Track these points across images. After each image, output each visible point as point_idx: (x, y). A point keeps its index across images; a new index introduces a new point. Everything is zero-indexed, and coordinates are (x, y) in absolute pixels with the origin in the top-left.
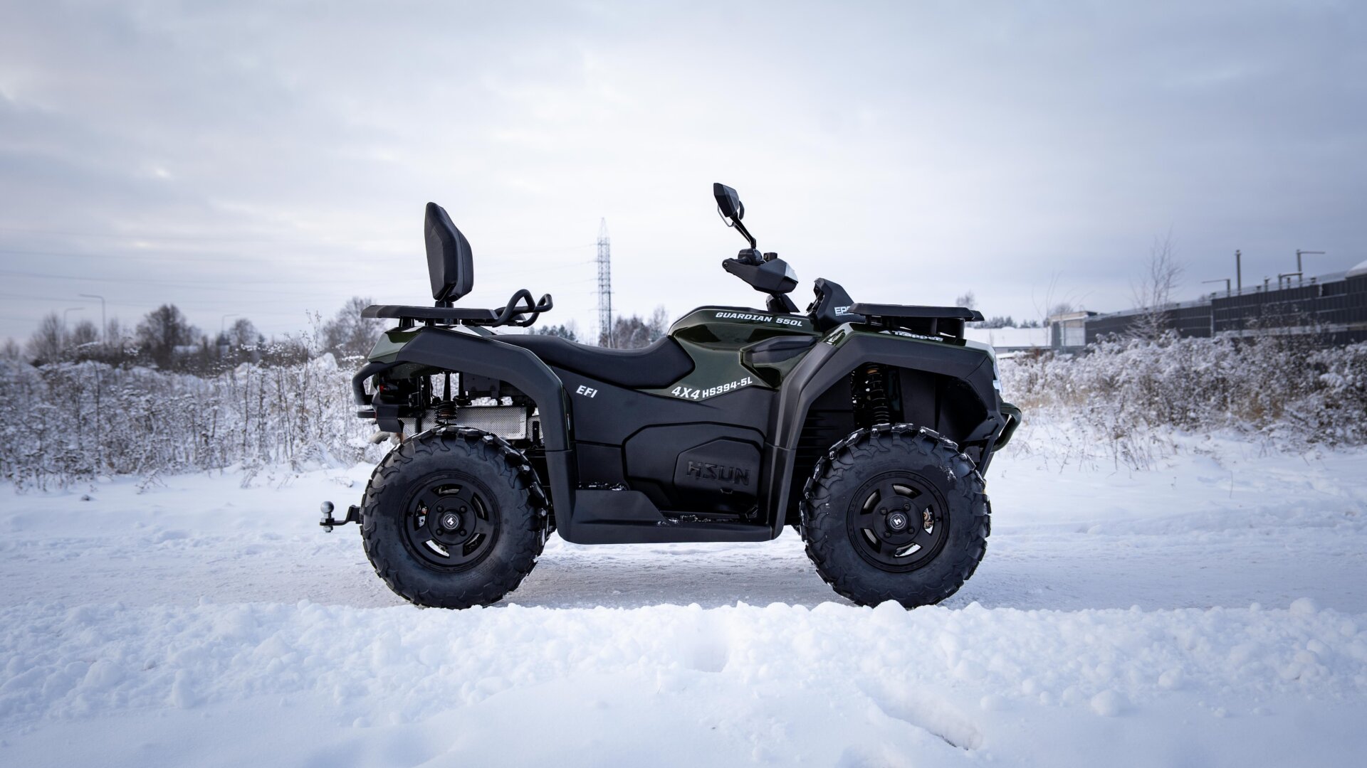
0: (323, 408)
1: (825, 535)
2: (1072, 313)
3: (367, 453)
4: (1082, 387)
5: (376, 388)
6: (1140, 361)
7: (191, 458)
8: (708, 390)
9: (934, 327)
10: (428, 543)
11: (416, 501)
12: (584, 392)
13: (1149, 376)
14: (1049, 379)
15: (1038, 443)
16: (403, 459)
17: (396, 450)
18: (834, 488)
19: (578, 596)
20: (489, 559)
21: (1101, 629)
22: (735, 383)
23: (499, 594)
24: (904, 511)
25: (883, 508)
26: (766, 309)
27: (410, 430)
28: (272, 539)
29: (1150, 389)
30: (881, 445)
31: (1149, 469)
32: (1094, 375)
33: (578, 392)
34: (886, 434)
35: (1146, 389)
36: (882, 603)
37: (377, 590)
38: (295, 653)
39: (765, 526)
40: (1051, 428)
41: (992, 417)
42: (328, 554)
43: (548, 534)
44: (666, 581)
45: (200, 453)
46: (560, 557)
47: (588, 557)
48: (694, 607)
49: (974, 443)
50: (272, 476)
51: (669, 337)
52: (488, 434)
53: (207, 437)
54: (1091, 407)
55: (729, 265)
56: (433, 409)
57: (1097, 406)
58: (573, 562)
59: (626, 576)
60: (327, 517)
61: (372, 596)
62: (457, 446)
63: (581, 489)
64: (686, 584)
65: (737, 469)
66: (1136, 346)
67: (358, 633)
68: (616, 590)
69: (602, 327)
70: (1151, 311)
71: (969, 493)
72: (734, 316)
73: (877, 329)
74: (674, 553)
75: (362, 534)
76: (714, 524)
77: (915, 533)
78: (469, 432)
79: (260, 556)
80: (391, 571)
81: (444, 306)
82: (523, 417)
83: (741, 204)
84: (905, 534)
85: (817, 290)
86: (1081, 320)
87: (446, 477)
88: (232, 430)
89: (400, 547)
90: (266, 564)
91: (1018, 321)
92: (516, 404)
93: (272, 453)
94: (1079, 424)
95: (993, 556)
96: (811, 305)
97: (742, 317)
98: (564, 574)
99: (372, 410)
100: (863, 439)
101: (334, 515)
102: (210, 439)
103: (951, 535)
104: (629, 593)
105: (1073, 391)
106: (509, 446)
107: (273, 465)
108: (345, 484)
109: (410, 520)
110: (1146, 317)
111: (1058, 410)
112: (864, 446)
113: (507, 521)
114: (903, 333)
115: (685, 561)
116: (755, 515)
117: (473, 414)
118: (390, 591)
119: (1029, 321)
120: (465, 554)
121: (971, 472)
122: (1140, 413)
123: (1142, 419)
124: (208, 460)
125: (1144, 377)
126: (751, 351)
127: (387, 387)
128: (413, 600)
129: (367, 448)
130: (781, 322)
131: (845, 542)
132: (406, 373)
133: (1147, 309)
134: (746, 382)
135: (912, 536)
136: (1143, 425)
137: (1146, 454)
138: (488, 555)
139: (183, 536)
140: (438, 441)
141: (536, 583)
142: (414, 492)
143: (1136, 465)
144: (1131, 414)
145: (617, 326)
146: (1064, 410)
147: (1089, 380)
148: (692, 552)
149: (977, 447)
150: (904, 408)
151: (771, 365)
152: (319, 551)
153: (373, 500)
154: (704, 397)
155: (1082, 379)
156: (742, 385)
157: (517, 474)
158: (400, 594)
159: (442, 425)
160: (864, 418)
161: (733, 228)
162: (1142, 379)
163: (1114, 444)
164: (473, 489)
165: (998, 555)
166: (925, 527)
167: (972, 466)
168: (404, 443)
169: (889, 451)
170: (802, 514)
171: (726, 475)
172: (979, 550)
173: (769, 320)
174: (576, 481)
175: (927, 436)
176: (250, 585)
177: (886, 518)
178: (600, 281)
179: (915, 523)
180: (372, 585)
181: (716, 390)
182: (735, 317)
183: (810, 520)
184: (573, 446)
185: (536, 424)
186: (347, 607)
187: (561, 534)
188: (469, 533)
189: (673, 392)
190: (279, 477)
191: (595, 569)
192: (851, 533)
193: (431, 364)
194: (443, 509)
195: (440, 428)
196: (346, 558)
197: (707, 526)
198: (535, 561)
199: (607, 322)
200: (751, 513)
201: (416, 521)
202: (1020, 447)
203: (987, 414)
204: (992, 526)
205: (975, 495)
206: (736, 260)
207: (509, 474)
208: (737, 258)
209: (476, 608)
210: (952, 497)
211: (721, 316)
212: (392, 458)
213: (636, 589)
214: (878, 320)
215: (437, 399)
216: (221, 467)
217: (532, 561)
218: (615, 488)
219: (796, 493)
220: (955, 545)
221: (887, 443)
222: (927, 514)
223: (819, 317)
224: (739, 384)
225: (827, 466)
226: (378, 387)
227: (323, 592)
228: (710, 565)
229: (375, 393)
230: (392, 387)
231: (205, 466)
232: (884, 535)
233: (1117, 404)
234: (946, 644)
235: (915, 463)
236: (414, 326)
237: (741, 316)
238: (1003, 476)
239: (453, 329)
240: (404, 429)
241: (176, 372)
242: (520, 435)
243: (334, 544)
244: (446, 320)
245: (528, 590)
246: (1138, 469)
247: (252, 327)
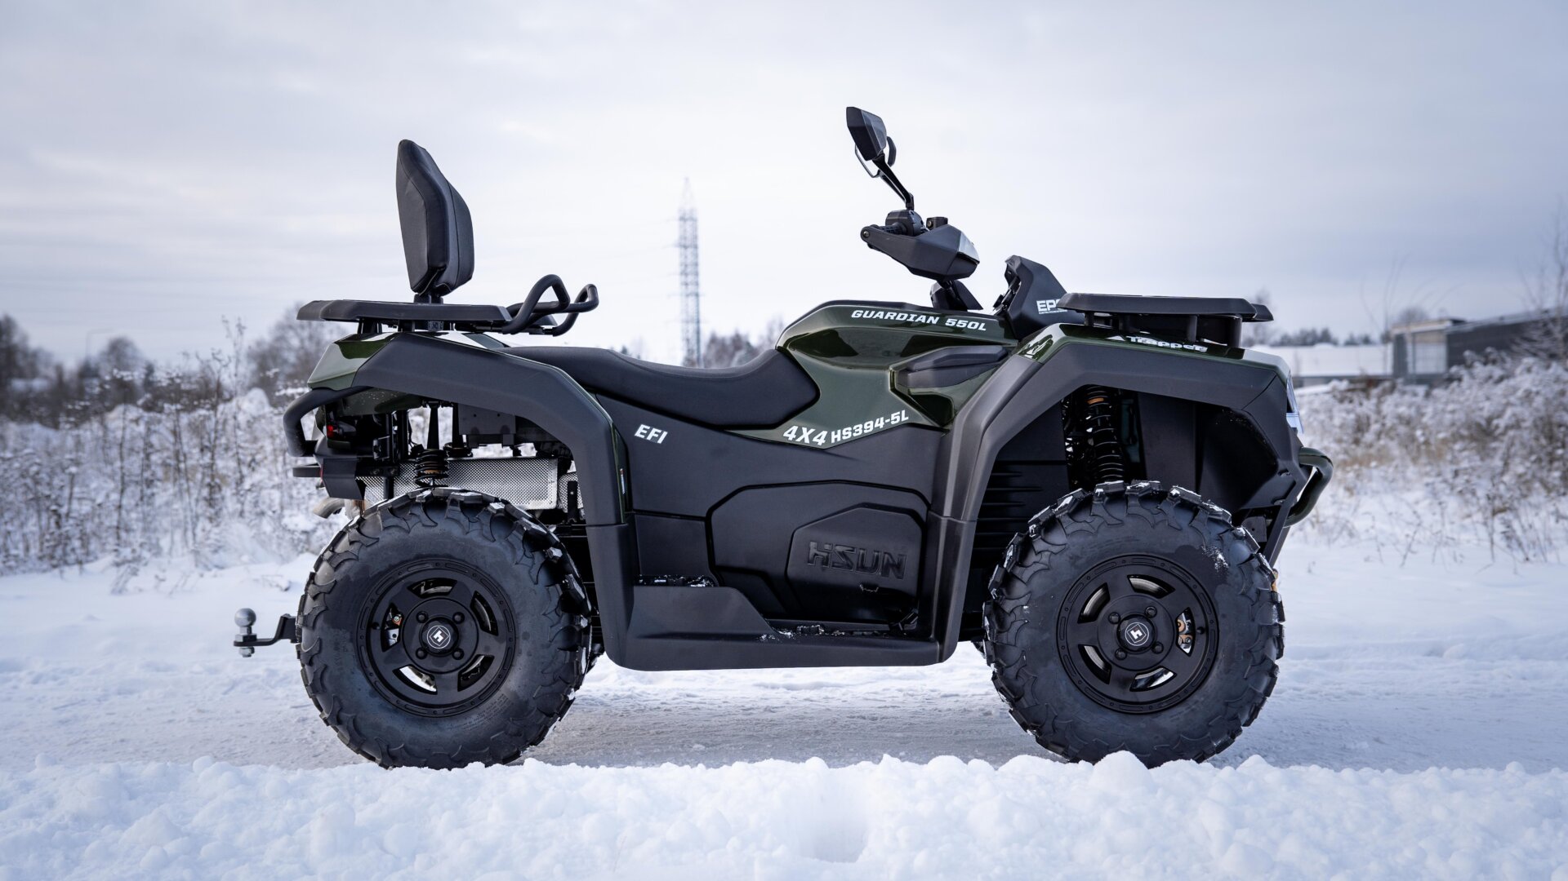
0: (245, 470)
1: (1022, 655)
2: (1428, 321)
3: (314, 538)
4: (1441, 436)
5: (321, 429)
6: (1538, 393)
7: (34, 551)
8: (839, 431)
9: (1193, 330)
10: (403, 670)
11: (384, 605)
12: (647, 435)
13: (1549, 417)
14: (1389, 423)
15: (1367, 522)
16: (364, 539)
17: (353, 526)
18: (1036, 581)
19: (638, 753)
20: (498, 695)
21: (1458, 798)
22: (882, 419)
23: (516, 750)
24: (1146, 618)
25: (1114, 613)
26: (930, 304)
27: (375, 495)
28: (158, 670)
29: (1551, 438)
30: (1110, 515)
31: (1546, 561)
32: (1460, 416)
33: (638, 434)
34: (1117, 497)
35: (1546, 437)
36: (1108, 757)
37: (324, 746)
38: (186, 838)
39: (929, 641)
40: (1389, 500)
41: (1286, 471)
42: (248, 692)
43: (591, 658)
44: (775, 730)
45: (48, 541)
46: (611, 694)
47: (656, 695)
48: (815, 763)
49: (1257, 512)
50: (161, 576)
51: (779, 349)
52: (497, 500)
53: (59, 516)
54: (1454, 467)
55: (871, 236)
56: (411, 462)
57: (1465, 464)
58: (632, 702)
59: (714, 722)
60: (245, 633)
61: (315, 756)
62: (448, 518)
63: (642, 584)
64: (808, 734)
65: (885, 553)
66: (1529, 370)
67: (289, 806)
68: (698, 743)
69: (686, 349)
70: (1553, 314)
71: (1248, 589)
72: (880, 315)
73: (1103, 334)
74: (790, 688)
75: (299, 657)
76: (850, 639)
77: (1164, 653)
78: (467, 498)
79: (139, 697)
80: (344, 716)
81: (428, 302)
82: (553, 474)
83: (890, 140)
84: (1148, 655)
85: (1010, 276)
86: (1440, 331)
87: (431, 567)
88: (99, 505)
89: (359, 676)
90: (148, 709)
91: (1341, 334)
92: (542, 455)
93: (165, 543)
94: (1435, 494)
95: (1291, 691)
96: (1001, 297)
97: (892, 318)
98: (618, 719)
99: (317, 464)
100: (1082, 505)
101: (255, 630)
102: (63, 519)
103: (1221, 656)
104: (718, 748)
105: (1427, 443)
106: (530, 519)
107: (163, 560)
108: (278, 586)
109: (376, 635)
110: (1545, 325)
111: (1403, 472)
112: (1082, 516)
113: (526, 636)
114: (1144, 339)
115: (806, 700)
116: (913, 625)
117: (475, 470)
118: (344, 747)
119: (1358, 333)
120: (460, 688)
121: (1251, 557)
122: (1534, 476)
123: (1537, 485)
124: (59, 552)
125: (1541, 419)
126: (907, 370)
127: (340, 428)
128: (379, 760)
129: (314, 531)
130: (953, 324)
131: (1054, 666)
132: (367, 405)
133: (1546, 311)
134: (898, 418)
135: (1159, 657)
136: (1538, 494)
137: (1542, 537)
138: (498, 689)
139: (16, 667)
140: (419, 511)
141: (574, 734)
142: (380, 592)
143: (1525, 554)
144: (1520, 476)
145: (709, 347)
146: (1411, 471)
147: (1453, 424)
148: (818, 686)
149: (1261, 519)
150: (1146, 456)
151: (937, 391)
152: (232, 688)
153: (317, 604)
154: (833, 441)
155: (1440, 423)
156: (893, 423)
157: (542, 561)
158: (359, 751)
159: (425, 486)
160: (1084, 473)
161: (879, 179)
162: (1539, 423)
163: (1489, 522)
164: (474, 586)
165: (1299, 690)
166: (1180, 642)
167: (1255, 548)
168: (366, 514)
169: (1122, 523)
170: (987, 623)
171: (868, 563)
172: (1266, 680)
173: (934, 321)
174: (634, 574)
175: (1182, 500)
176: (122, 741)
177: (1119, 628)
178: (683, 277)
179: (1164, 637)
180: (316, 740)
181: (853, 431)
182: (881, 317)
183: (999, 632)
184: (630, 519)
185: (572, 486)
186: (272, 767)
187: (611, 657)
188: (467, 655)
189: (786, 434)
190: (172, 578)
191: (665, 713)
192: (1064, 652)
193: (408, 391)
194: (426, 617)
195: (421, 492)
196: (276, 699)
197: (839, 641)
198: (571, 697)
199: (693, 341)
200: (908, 622)
201: (385, 637)
202: (1338, 528)
203: (1276, 466)
204: (1287, 641)
205: (1259, 592)
206: (883, 228)
207: (529, 561)
208: (884, 225)
209: (476, 767)
210: (1223, 597)
211: (859, 315)
212: (346, 539)
213: (729, 742)
214: (1106, 320)
215: (419, 448)
216: (80, 562)
217: (566, 697)
218: (696, 583)
219: (977, 590)
220: (1227, 671)
221: (1118, 511)
222: (1183, 622)
223: (1013, 316)
224: (887, 421)
225: (1026, 547)
226: (325, 428)
227: (239, 750)
228: (844, 704)
229: (321, 437)
230: (346, 428)
231: (54, 562)
232: (1116, 655)
233: (1498, 463)
234: (1209, 819)
235: (1163, 541)
236: (381, 333)
237: (891, 315)
238: (1310, 571)
239: (442, 337)
240: (366, 493)
241: (13, 419)
242: (548, 503)
243: (257, 677)
244: (431, 324)
245: (561, 744)
246: (1527, 559)
247: (135, 350)
